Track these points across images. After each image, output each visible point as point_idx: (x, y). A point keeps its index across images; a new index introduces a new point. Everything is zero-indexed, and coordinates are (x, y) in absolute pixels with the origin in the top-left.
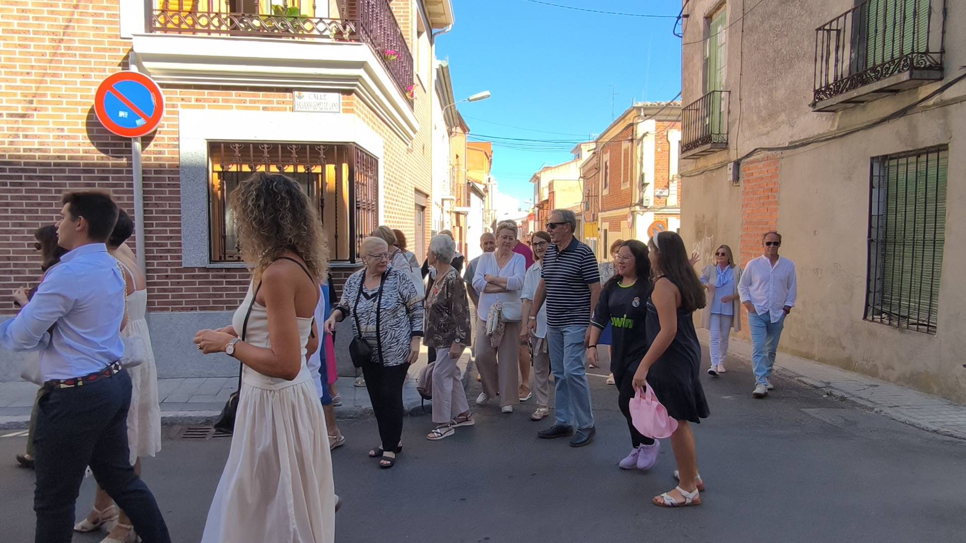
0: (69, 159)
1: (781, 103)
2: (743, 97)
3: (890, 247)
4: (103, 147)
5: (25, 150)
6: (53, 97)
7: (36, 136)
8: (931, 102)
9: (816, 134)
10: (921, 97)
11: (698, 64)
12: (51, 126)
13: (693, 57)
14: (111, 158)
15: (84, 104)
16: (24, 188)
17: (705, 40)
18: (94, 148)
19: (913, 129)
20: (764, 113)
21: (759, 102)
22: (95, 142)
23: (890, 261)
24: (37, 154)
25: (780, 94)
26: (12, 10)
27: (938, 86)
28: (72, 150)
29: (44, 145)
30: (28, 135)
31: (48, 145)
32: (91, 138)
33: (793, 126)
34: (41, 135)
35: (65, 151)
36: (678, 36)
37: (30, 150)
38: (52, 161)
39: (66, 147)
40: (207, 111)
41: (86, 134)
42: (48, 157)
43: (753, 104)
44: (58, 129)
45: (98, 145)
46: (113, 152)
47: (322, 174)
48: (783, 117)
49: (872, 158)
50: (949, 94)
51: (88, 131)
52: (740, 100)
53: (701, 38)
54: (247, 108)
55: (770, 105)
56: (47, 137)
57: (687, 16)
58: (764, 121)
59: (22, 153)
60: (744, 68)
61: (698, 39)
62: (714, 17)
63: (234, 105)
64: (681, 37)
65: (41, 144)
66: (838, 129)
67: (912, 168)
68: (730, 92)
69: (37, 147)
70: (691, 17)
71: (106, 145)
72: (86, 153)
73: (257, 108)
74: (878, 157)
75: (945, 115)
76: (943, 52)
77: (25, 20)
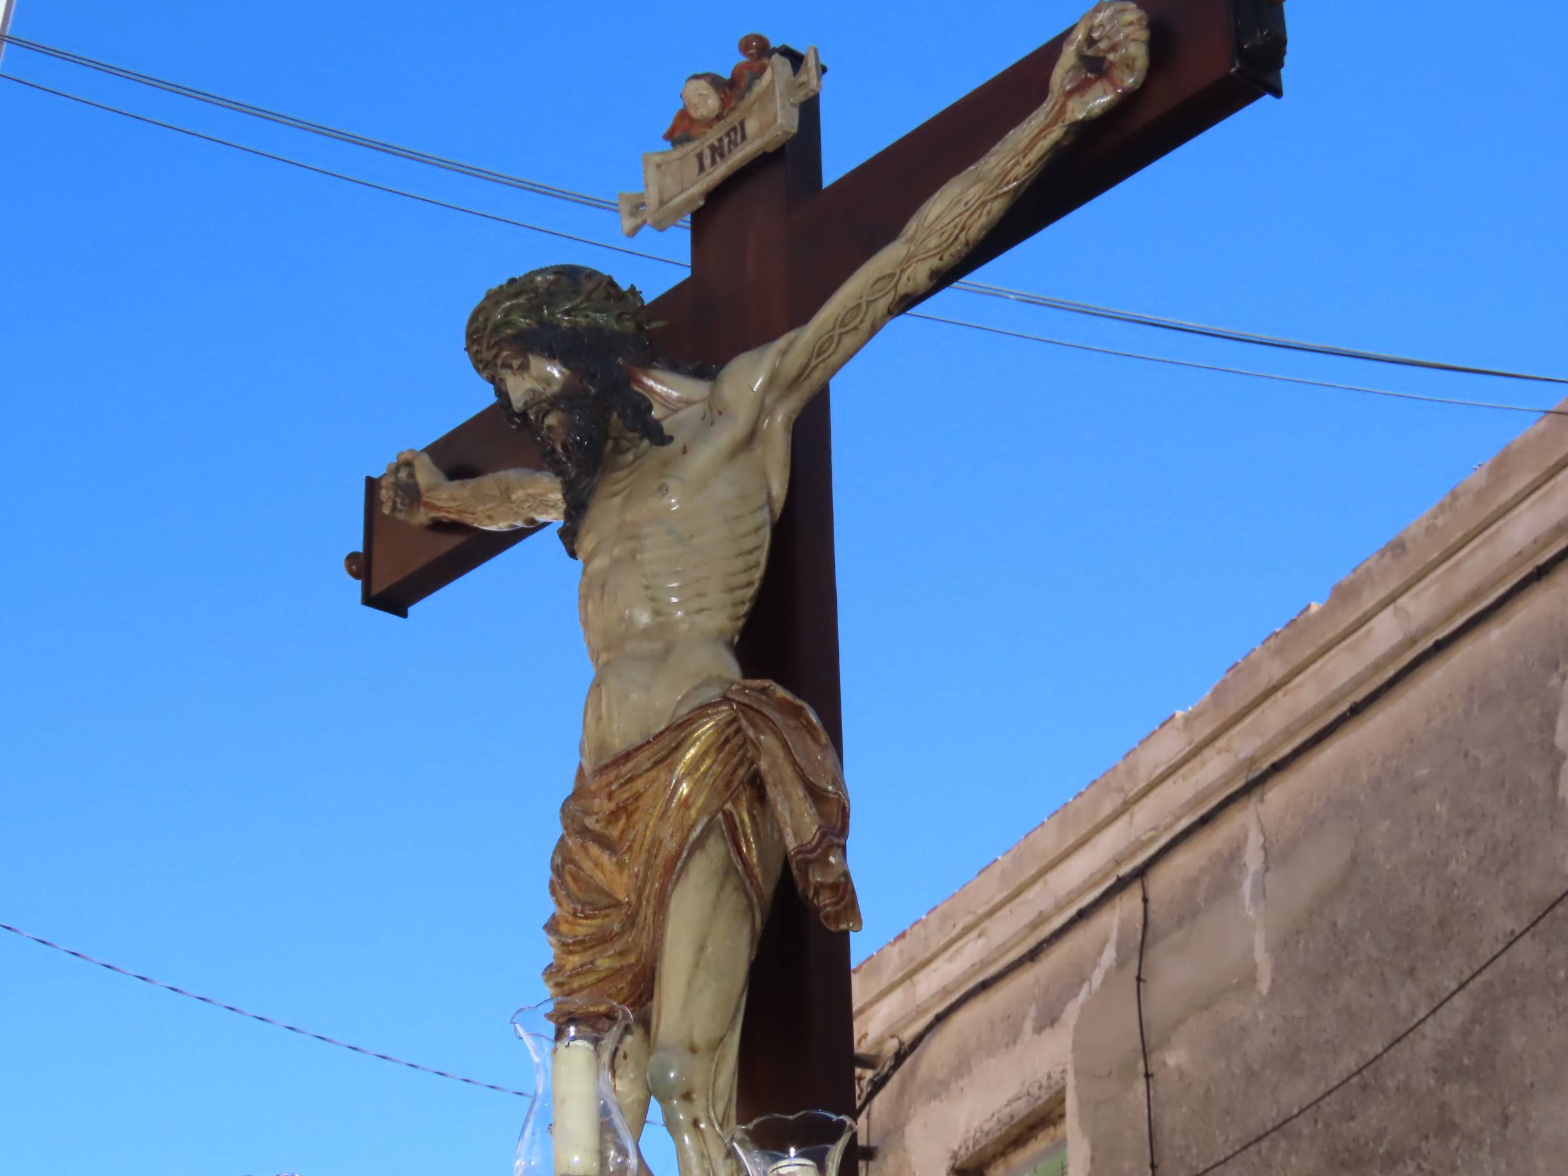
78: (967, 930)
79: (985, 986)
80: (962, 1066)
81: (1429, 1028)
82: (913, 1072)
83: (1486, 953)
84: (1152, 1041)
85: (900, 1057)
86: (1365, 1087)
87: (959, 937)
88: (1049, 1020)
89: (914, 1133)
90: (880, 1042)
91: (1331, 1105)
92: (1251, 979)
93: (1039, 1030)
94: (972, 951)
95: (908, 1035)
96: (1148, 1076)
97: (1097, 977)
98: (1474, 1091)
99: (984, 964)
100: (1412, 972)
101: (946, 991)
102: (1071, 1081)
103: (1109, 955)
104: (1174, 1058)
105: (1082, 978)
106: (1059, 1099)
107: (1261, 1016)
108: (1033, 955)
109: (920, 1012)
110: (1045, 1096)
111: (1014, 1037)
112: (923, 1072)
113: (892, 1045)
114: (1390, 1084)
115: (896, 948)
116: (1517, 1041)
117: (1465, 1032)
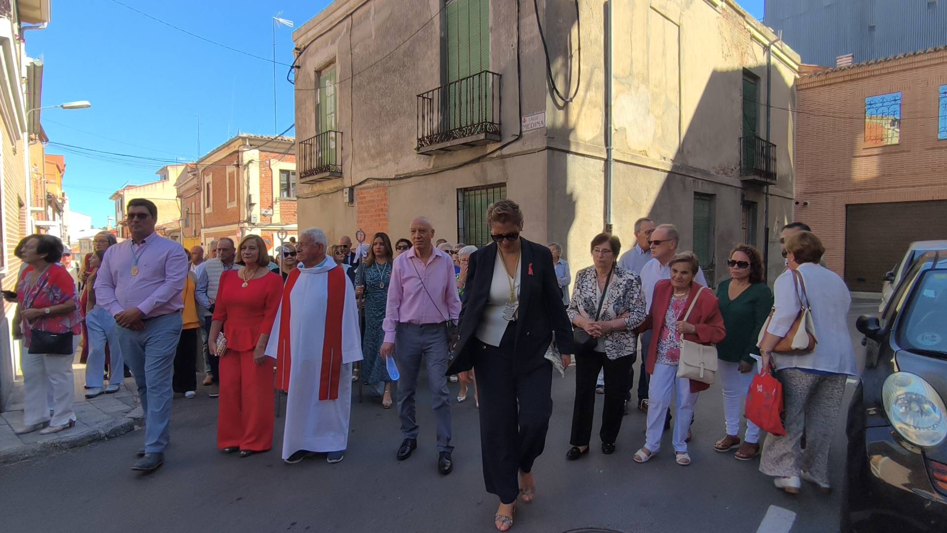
1: (387, 146)
2: (354, 138)
9: (416, 170)
10: (488, 151)
11: (310, 107)
13: (306, 101)
17: (316, 89)
19: (484, 171)
20: (373, 152)
21: (369, 144)
25: (386, 138)
33: (398, 164)
36: (291, 82)
43: (363, 144)
48: (389, 156)
49: (458, 189)
50: (505, 151)
52: (352, 140)
53: (313, 87)
55: (378, 146)
57: (298, 67)
58: (373, 158)
60: (354, 115)
61: (309, 87)
62: (323, 72)
64: (293, 83)
66: (433, 167)
67: (484, 196)
68: (342, 133)
70: (303, 69)
74: (461, 189)
75: (504, 163)
76: (500, 124)
78: (318, 24)
79: (321, 35)
80: (317, 51)
81: (402, 47)
82: (307, 51)
83: (413, 33)
84: (352, 47)
85: (305, 49)
86: (390, 58)
87: (316, 26)
88: (333, 42)
89: (308, 63)
90: (301, 45)
91: (384, 60)
92: (371, 36)
93: (331, 44)
94: (318, 28)
95: (306, 45)
96: (351, 54)
97: (342, 35)
98: (409, 59)
99: (321, 31)
100: (400, 36)
101: (313, 36)
102: (337, 54)
103: (345, 29)
104: (356, 50)
105: (340, 34)
106: (335, 57)
107: (373, 43)
108: (330, 29)
109: (308, 40)
110: (332, 57)
111: (327, 44)
112: (309, 50)
113: (303, 46)
114: (395, 57)
115: (304, 27)
116: (418, 50)
117: (409, 48)
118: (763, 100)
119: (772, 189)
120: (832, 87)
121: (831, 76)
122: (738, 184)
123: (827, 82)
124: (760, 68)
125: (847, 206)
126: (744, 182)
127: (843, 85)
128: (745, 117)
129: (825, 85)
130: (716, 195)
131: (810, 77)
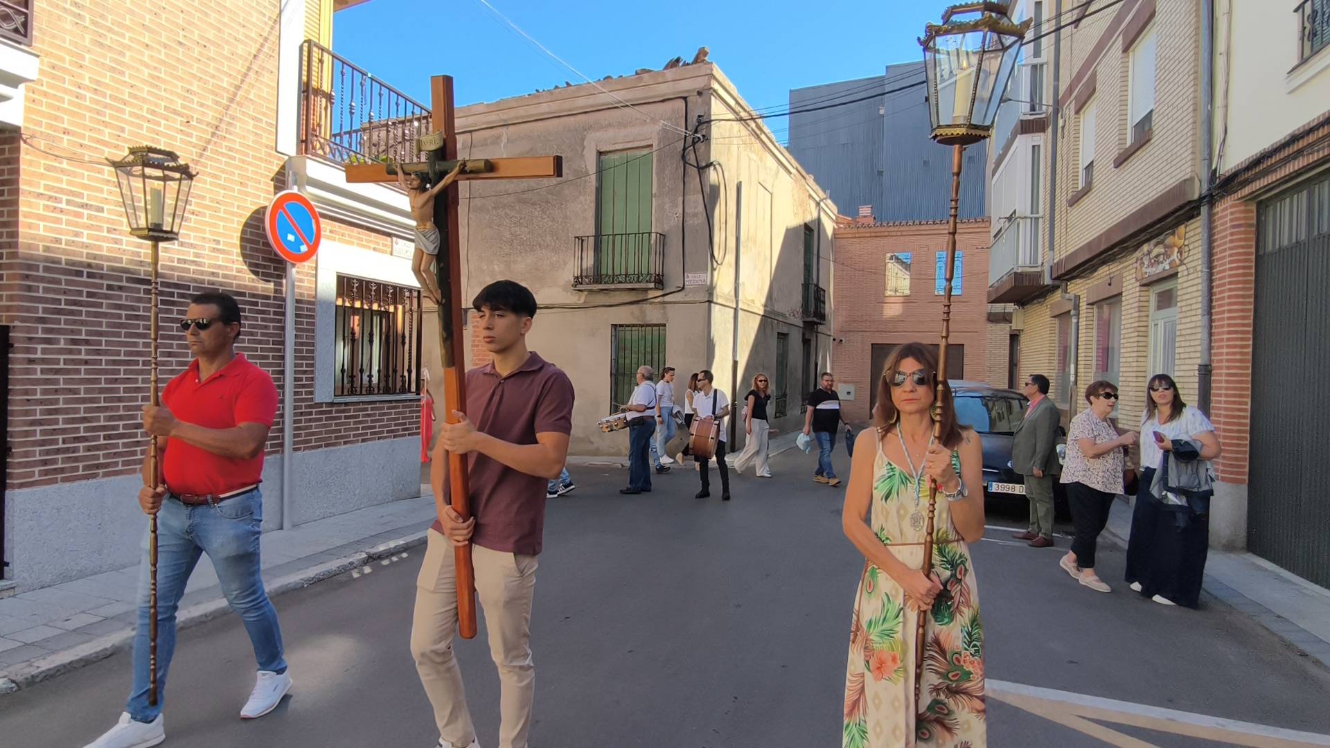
0: (223, 278)
3: (620, 378)
4: (255, 268)
5: (179, 260)
6: (212, 202)
7: (192, 246)
8: (657, 300)
10: (650, 297)
12: (207, 236)
14: (261, 281)
15: (240, 215)
16: (175, 308)
18: (245, 267)
19: (643, 312)
22: (248, 260)
23: (620, 387)
24: (192, 267)
26: (176, 86)
27: (660, 293)
28: (226, 267)
29: (199, 257)
30: (185, 243)
31: (203, 258)
32: (244, 256)
34: (197, 245)
35: (219, 267)
37: (185, 261)
38: (207, 278)
39: (220, 263)
40: (336, 244)
41: (239, 251)
42: (202, 273)
44: (214, 240)
45: (250, 265)
46: (264, 274)
47: (393, 313)
49: (614, 325)
50: (667, 299)
51: (242, 247)
54: (363, 246)
56: (203, 248)
59: (175, 264)
63: (355, 241)
65: (197, 255)
66: (585, 302)
69: (191, 258)
71: (257, 265)
72: (239, 272)
73: (369, 247)
75: (664, 308)
76: (663, 276)
77: (189, 102)
118: (815, 252)
119: (821, 328)
120: (862, 239)
121: (861, 230)
122: (801, 325)
123: (857, 235)
124: (813, 221)
125: (872, 344)
126: (804, 322)
127: (869, 239)
128: (805, 265)
129: (856, 237)
130: (788, 334)
131: (845, 228)
